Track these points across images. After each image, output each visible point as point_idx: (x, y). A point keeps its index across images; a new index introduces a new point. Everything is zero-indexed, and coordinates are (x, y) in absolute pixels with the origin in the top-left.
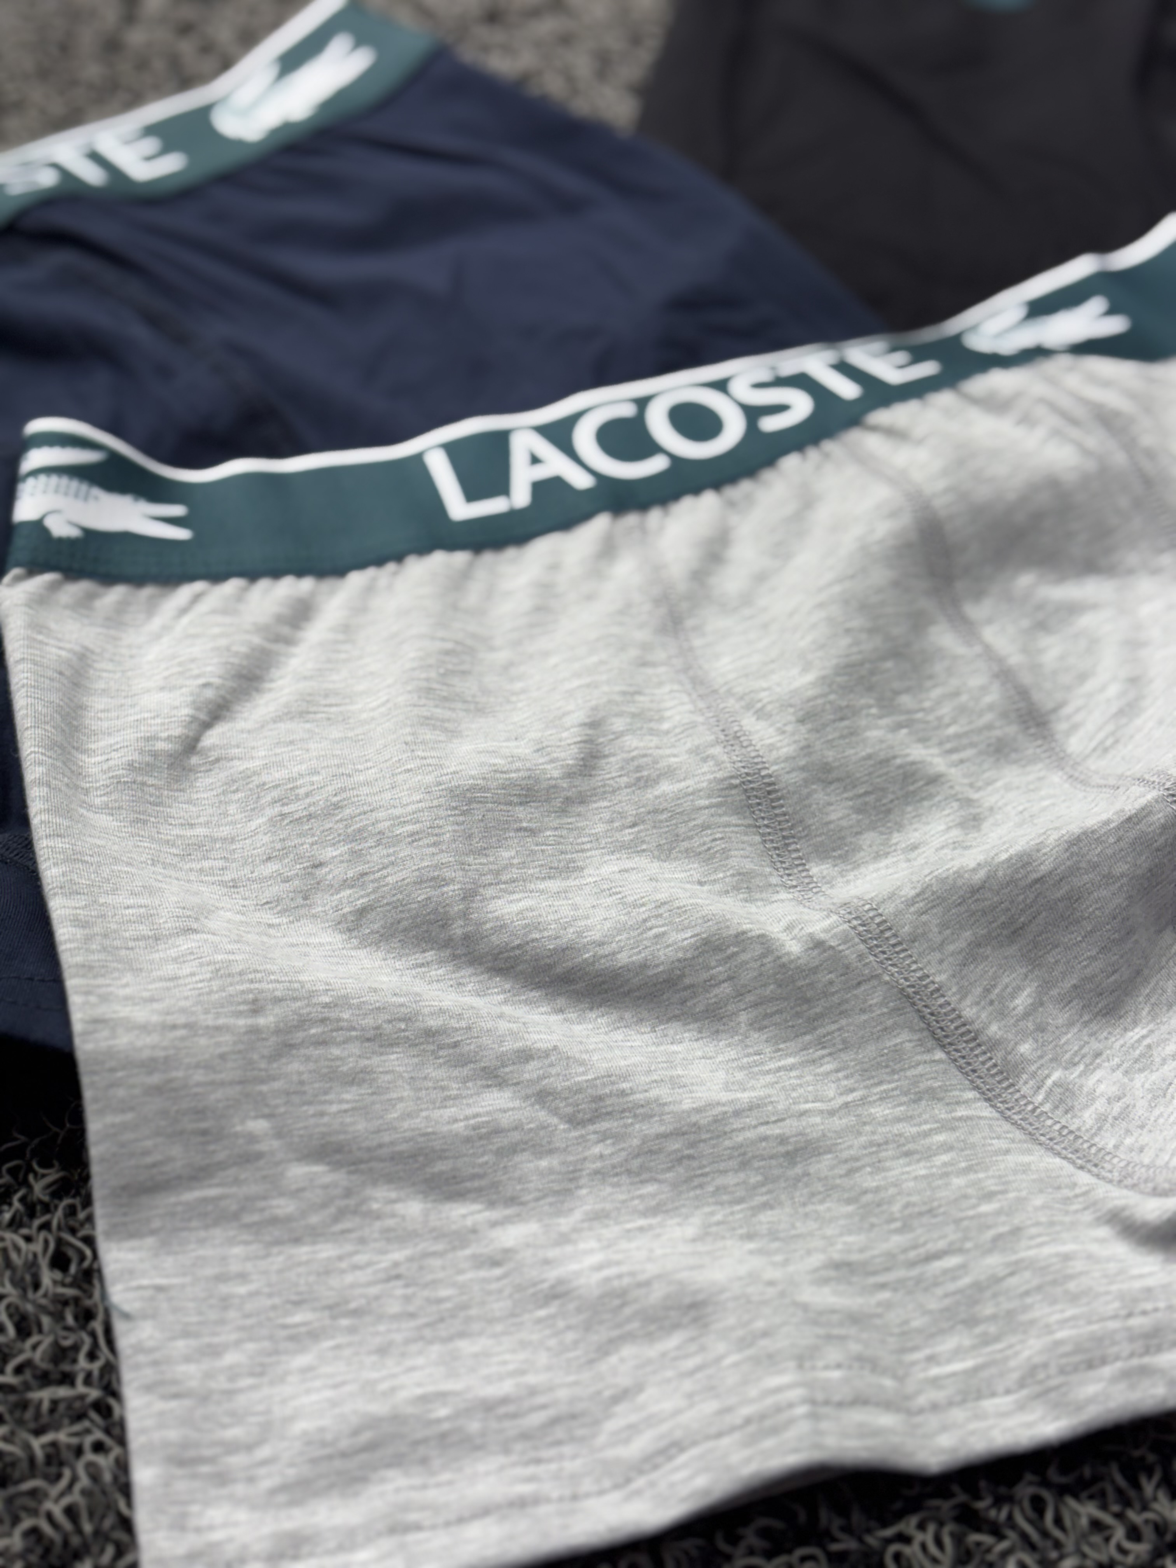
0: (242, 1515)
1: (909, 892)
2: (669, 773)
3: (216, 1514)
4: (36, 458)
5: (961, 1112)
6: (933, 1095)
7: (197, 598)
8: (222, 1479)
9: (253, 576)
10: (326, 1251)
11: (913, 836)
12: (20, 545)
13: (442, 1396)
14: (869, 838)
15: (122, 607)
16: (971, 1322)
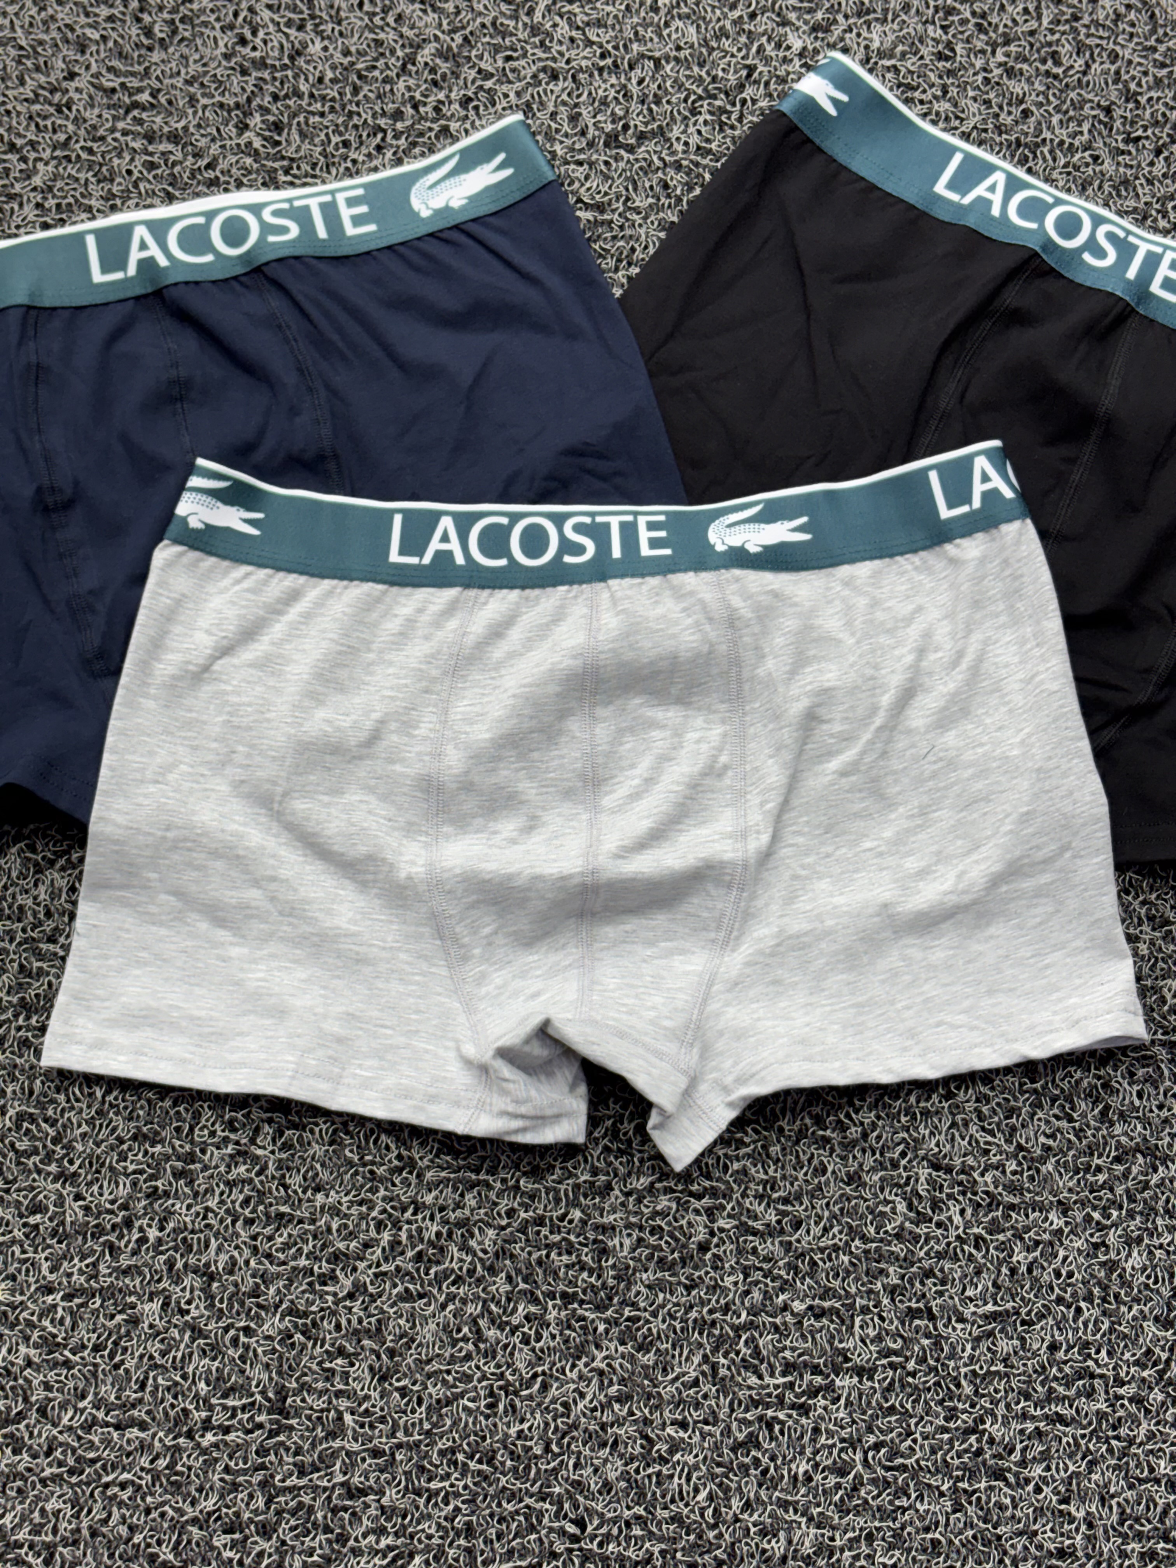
0: (90, 1025)
1: (458, 871)
2: (402, 760)
3: (81, 1021)
4: (195, 481)
5: (433, 970)
6: (425, 958)
7: (247, 575)
8: (88, 1008)
9: (278, 569)
10: (163, 932)
11: (499, 827)
12: (173, 528)
13: (178, 1008)
14: (479, 821)
15: (211, 570)
16: (381, 1058)
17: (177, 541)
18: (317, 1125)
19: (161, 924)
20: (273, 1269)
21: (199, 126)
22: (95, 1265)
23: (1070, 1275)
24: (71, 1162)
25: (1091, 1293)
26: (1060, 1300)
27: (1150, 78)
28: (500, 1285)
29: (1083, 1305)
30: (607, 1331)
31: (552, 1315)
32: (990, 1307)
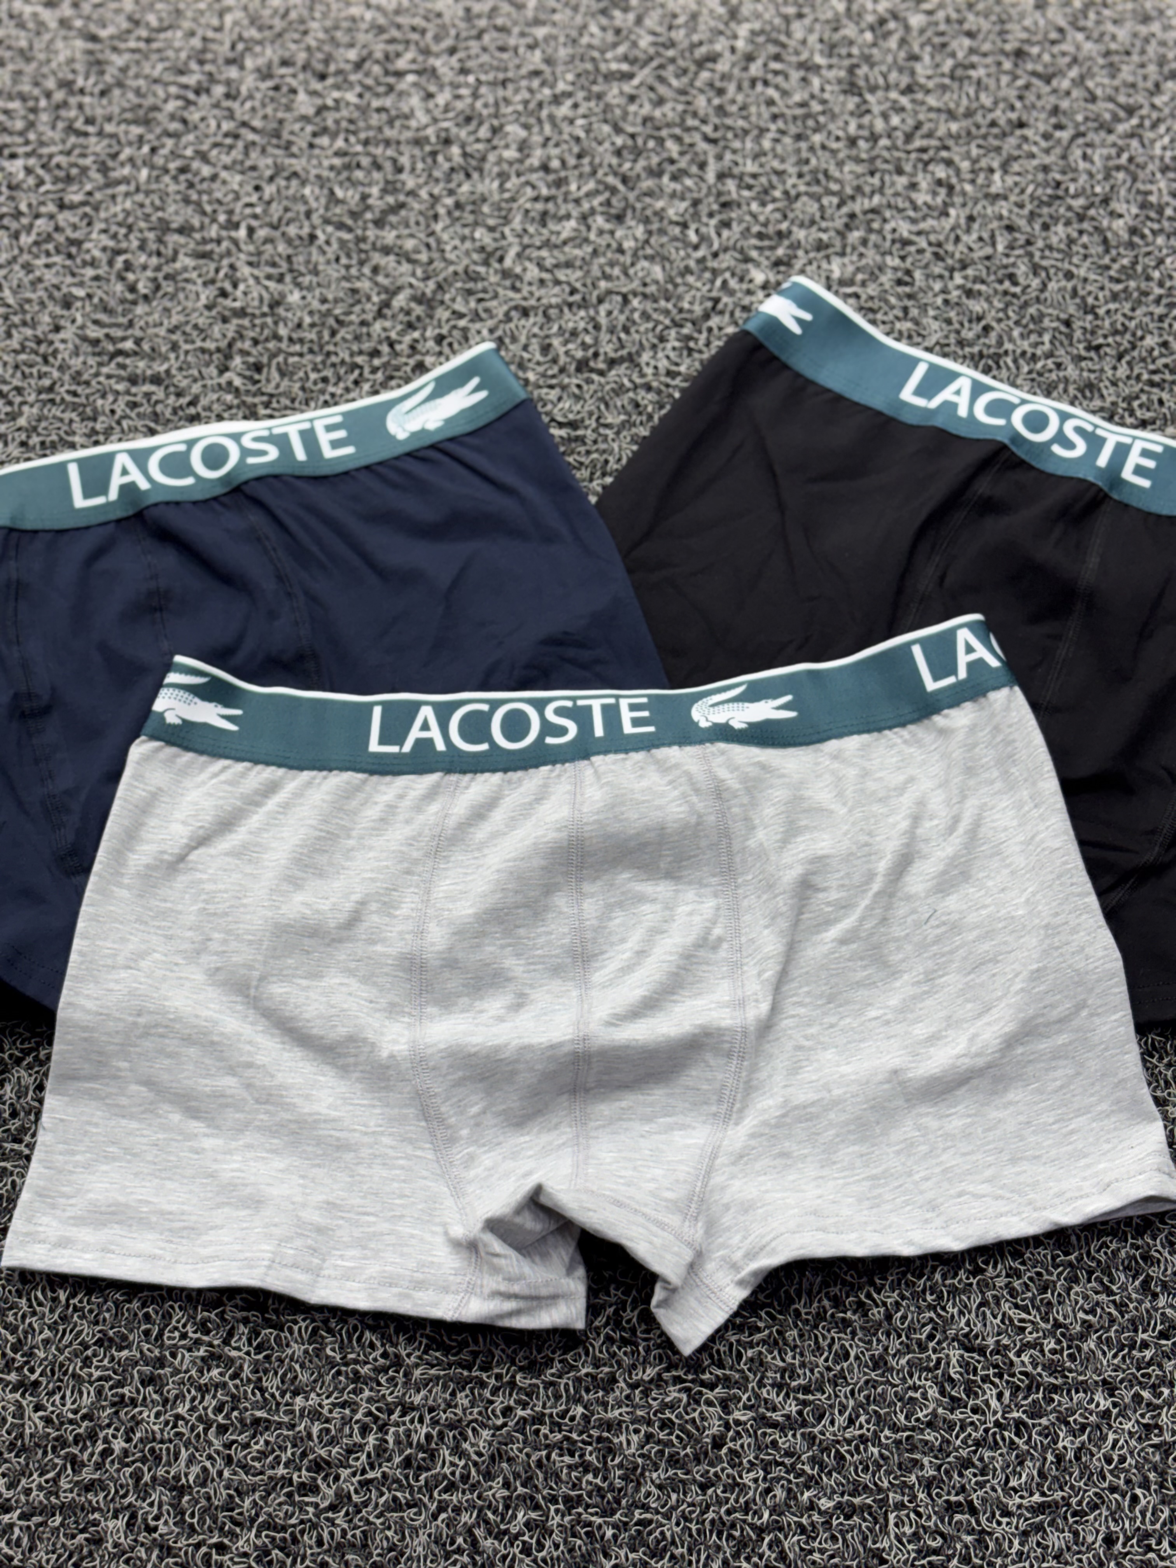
0: (54, 1224)
2: (383, 941)
3: (45, 1220)
5: (419, 1153)
6: (411, 1141)
7: (225, 769)
8: (54, 1206)
9: (256, 762)
10: (134, 1125)
11: (485, 1005)
12: (150, 724)
13: (148, 1202)
14: (465, 1000)
15: (188, 765)
16: (364, 1248)
17: (153, 737)
18: (295, 1322)
19: (132, 1117)
20: (249, 1479)
21: (180, 369)
22: (56, 1480)
23: (1123, 1459)
24: (32, 1371)
25: (1146, 1479)
26: (1113, 1489)
27: (1107, 293)
28: (496, 1491)
29: (1138, 1491)
30: (615, 1537)
31: (555, 1521)
32: (1037, 1498)
